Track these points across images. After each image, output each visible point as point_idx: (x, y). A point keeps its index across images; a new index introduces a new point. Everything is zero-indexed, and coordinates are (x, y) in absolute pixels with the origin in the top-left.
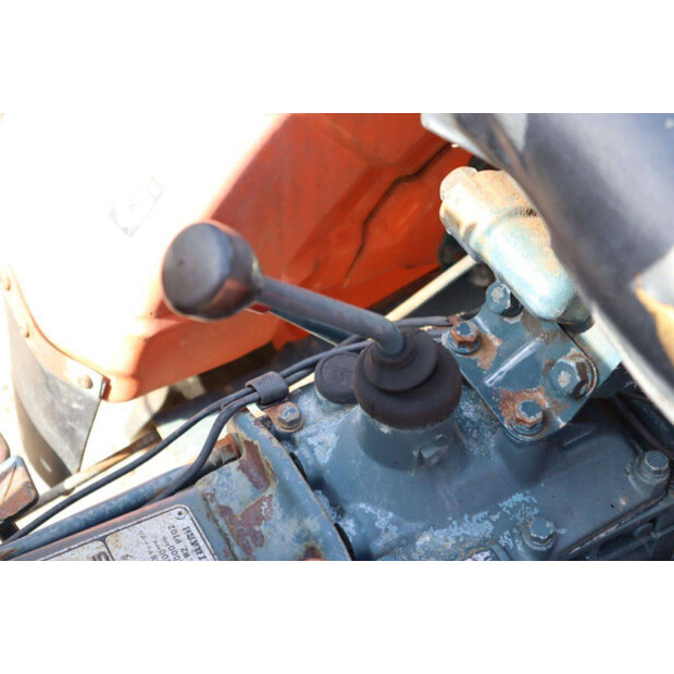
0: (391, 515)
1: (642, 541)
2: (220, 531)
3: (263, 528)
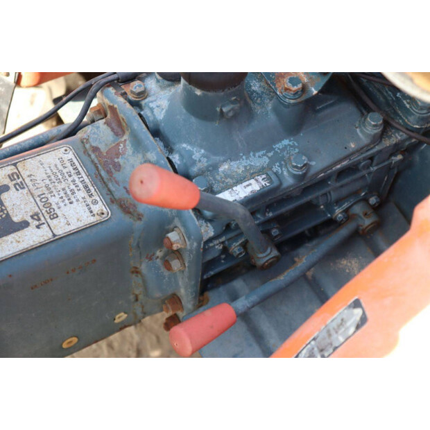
0: (203, 151)
1: (364, 172)
2: (93, 161)
3: (120, 160)
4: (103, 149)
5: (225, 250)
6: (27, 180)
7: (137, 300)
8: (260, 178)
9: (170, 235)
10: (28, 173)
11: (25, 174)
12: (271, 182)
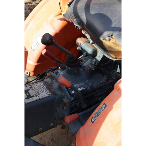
0: (70, 82)
1: (105, 89)
2: (47, 85)
3: (53, 85)
4: (49, 83)
5: (75, 105)
6: (34, 88)
7: (55, 119)
8: (83, 87)
9: (64, 99)
10: (34, 87)
11: (33, 87)
12: (85, 88)
